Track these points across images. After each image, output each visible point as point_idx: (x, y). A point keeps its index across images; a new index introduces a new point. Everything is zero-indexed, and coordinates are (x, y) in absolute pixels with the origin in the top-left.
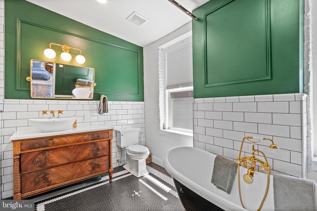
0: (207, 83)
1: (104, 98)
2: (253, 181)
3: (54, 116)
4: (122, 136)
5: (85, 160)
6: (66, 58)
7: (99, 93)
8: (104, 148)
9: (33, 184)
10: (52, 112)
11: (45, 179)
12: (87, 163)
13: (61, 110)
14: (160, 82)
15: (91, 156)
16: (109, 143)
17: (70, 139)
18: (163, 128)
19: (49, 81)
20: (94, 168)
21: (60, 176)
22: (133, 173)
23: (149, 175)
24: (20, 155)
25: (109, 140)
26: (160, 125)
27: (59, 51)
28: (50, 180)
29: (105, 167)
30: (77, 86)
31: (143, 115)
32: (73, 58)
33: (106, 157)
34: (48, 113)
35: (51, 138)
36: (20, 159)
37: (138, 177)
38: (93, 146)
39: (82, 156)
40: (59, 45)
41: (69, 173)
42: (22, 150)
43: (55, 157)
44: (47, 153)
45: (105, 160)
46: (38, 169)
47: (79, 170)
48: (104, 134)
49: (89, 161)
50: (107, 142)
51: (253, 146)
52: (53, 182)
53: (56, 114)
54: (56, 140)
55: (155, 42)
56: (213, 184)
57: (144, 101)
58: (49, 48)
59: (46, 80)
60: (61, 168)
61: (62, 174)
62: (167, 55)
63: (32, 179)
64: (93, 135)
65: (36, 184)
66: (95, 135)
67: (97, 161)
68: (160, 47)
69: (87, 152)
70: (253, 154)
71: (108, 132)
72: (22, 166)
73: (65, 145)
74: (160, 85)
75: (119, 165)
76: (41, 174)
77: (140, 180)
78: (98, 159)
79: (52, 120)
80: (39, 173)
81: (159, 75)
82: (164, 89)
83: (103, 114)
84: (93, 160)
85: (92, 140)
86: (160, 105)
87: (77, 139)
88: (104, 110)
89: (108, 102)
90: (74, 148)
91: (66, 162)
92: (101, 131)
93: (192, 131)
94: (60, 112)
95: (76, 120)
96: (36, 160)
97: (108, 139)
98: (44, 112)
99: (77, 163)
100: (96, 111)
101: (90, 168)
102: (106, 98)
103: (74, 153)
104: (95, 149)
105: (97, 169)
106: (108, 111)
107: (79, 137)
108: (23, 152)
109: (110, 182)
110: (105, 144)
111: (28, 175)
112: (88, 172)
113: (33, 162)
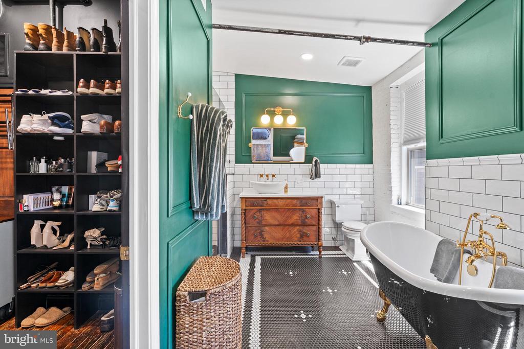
0: (442, 138)
1: (316, 161)
2: (477, 273)
3: (268, 179)
4: (337, 208)
5: (293, 225)
6: (279, 120)
7: (311, 154)
8: (312, 217)
9: (253, 237)
10: (267, 176)
11: (262, 235)
12: (296, 230)
13: (274, 174)
14: (392, 136)
15: (300, 223)
16: (319, 212)
17: (281, 202)
18: (397, 203)
19: (268, 139)
20: (302, 236)
21: (272, 235)
22: (349, 255)
23: (369, 262)
24: (245, 210)
25: (319, 209)
26: (393, 198)
27: (272, 114)
28: (264, 236)
29: (313, 238)
30: (296, 144)
31: (371, 183)
32: (285, 120)
33: (315, 227)
34: (264, 176)
35: (266, 199)
36: (245, 213)
37: (353, 260)
38: (301, 212)
39: (290, 221)
40: (273, 109)
41: (280, 234)
42: (246, 206)
43: (269, 217)
44: (263, 212)
45: (314, 230)
46: (256, 224)
47: (288, 235)
48: (313, 201)
49: (298, 227)
50: (316, 211)
51: (481, 226)
52: (267, 239)
53: (270, 177)
54: (269, 202)
55: (386, 78)
56: (434, 275)
57: (372, 163)
58: (264, 114)
59: (266, 139)
60: (273, 228)
61: (273, 234)
62: (404, 93)
63: (252, 232)
64: (301, 201)
65: (255, 237)
66: (303, 202)
67: (305, 230)
68: (392, 85)
69: (295, 218)
70: (481, 236)
71: (318, 199)
72: (246, 219)
73: (276, 207)
74: (392, 141)
75: (335, 244)
76: (259, 229)
77: (355, 264)
78: (306, 228)
79: (267, 183)
80: (257, 228)
81: (391, 126)
82: (400, 146)
83: (315, 180)
84: (301, 228)
85: (301, 206)
86: (391, 168)
87: (287, 203)
88: (316, 175)
89: (321, 165)
90: (283, 212)
91: (277, 223)
92: (309, 197)
93: (424, 206)
94: (274, 176)
95: (287, 185)
96: (256, 216)
97: (317, 207)
98: (261, 176)
99: (286, 227)
100: (308, 176)
101: (298, 236)
102: (318, 160)
103: (284, 216)
104: (303, 215)
105: (305, 238)
106: (320, 177)
107: (289, 201)
108: (247, 208)
109: (320, 257)
110: (314, 212)
111: (250, 228)
112: (296, 239)
113: (253, 218)
